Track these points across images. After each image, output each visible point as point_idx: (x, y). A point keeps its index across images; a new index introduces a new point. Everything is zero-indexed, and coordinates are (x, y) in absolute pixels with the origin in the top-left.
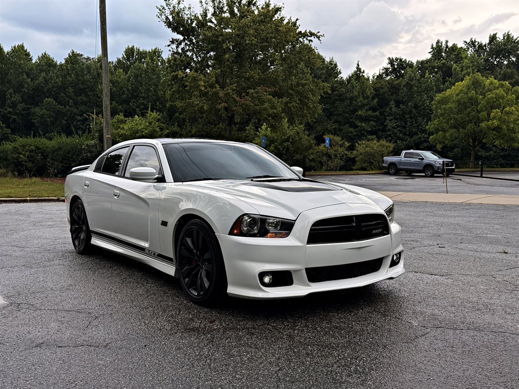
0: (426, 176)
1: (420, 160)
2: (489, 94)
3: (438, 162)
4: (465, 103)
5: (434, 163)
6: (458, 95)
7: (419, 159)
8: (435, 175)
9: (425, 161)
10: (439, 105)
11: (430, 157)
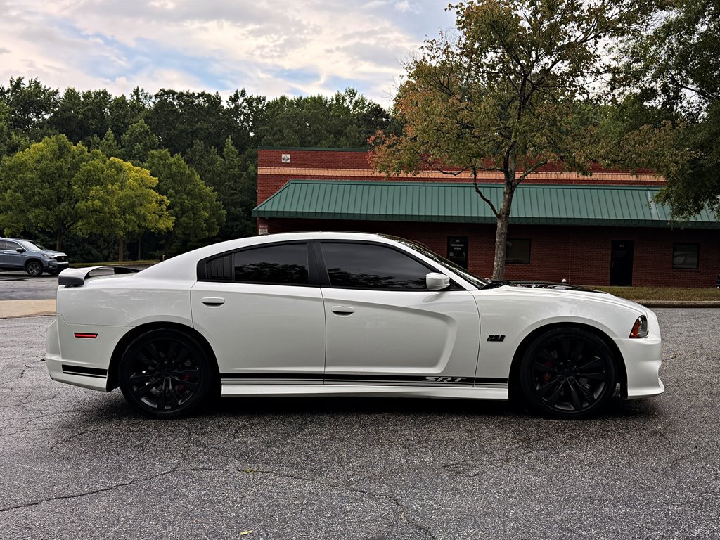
0: (31, 276)
1: (19, 253)
2: (84, 166)
3: (47, 255)
4: (52, 173)
5: (42, 257)
6: (38, 161)
7: (18, 251)
8: (44, 274)
9: (27, 255)
10: (11, 174)
11: (32, 248)
